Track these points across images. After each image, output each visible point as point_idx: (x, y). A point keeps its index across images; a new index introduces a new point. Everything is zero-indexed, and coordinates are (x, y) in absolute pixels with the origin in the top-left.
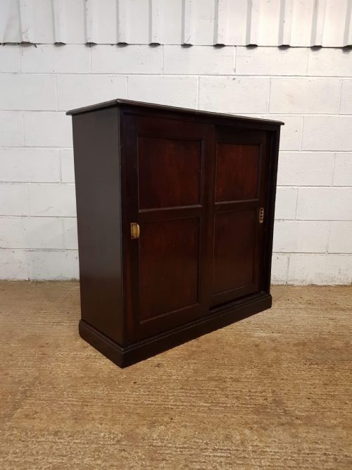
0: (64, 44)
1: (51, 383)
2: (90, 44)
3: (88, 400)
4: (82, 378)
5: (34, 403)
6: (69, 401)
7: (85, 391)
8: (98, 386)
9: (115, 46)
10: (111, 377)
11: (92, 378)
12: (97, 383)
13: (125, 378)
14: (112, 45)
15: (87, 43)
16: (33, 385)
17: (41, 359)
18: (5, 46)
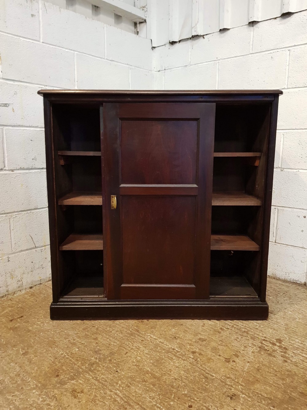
0: (228, 29)
1: (118, 365)
2: (252, 23)
3: (131, 402)
4: (147, 372)
5: (89, 380)
6: (116, 394)
7: (137, 389)
8: (152, 390)
9: (278, 19)
10: (172, 387)
11: (155, 377)
12: (154, 385)
13: (185, 395)
14: (275, 18)
15: (250, 23)
16: (105, 359)
17: (132, 334)
18: (180, 43)
